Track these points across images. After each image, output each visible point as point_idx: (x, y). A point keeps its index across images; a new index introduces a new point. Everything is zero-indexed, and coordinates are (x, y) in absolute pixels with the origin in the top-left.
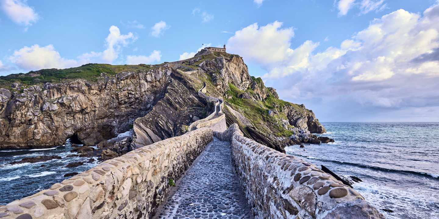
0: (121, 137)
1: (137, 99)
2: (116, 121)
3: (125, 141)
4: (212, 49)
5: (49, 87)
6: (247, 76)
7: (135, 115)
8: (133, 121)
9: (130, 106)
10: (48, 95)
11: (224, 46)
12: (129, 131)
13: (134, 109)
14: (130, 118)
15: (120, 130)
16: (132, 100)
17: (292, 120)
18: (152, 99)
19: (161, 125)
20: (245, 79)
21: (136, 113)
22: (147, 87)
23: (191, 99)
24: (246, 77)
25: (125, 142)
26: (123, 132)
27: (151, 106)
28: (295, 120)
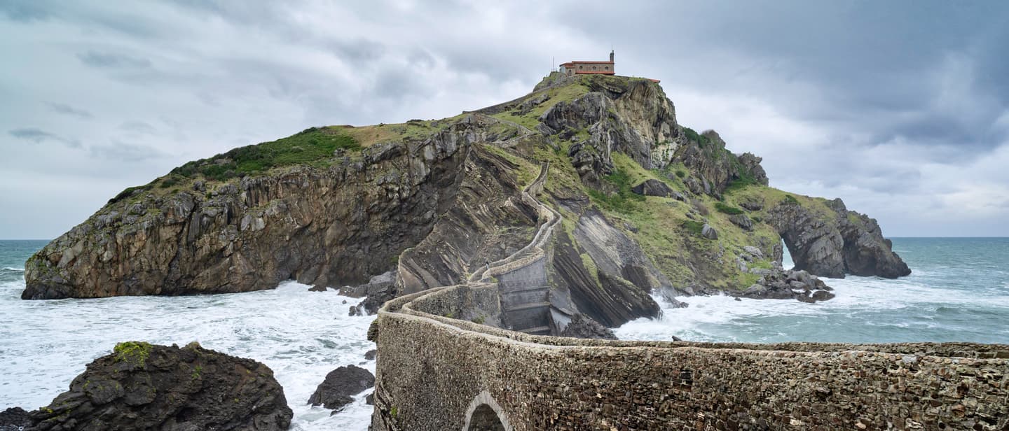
0: (375, 282)
1: (402, 201)
2: (364, 250)
3: (385, 292)
4: (578, 66)
5: (249, 185)
6: (672, 128)
7: (401, 236)
8: (396, 248)
9: (391, 216)
10: (249, 202)
11: (612, 55)
12: (389, 270)
13: (398, 222)
14: (392, 242)
15: (372, 267)
16: (395, 203)
17: (796, 245)
18: (436, 199)
19: (447, 262)
20: (664, 138)
21: (402, 232)
22: (424, 174)
23: (507, 208)
24: (668, 131)
25: (385, 294)
26: (378, 273)
27: (433, 216)
28: (806, 242)
